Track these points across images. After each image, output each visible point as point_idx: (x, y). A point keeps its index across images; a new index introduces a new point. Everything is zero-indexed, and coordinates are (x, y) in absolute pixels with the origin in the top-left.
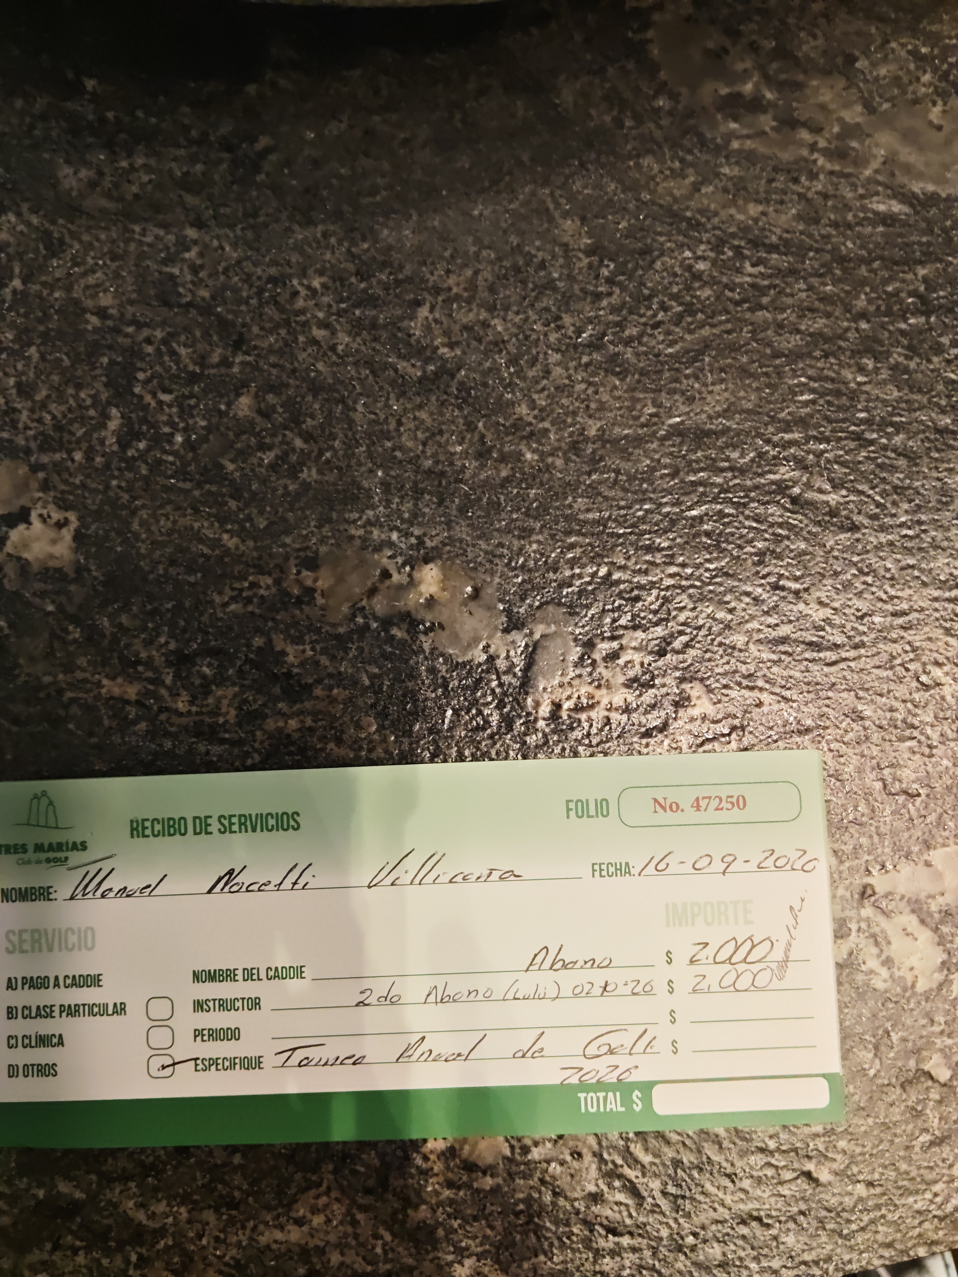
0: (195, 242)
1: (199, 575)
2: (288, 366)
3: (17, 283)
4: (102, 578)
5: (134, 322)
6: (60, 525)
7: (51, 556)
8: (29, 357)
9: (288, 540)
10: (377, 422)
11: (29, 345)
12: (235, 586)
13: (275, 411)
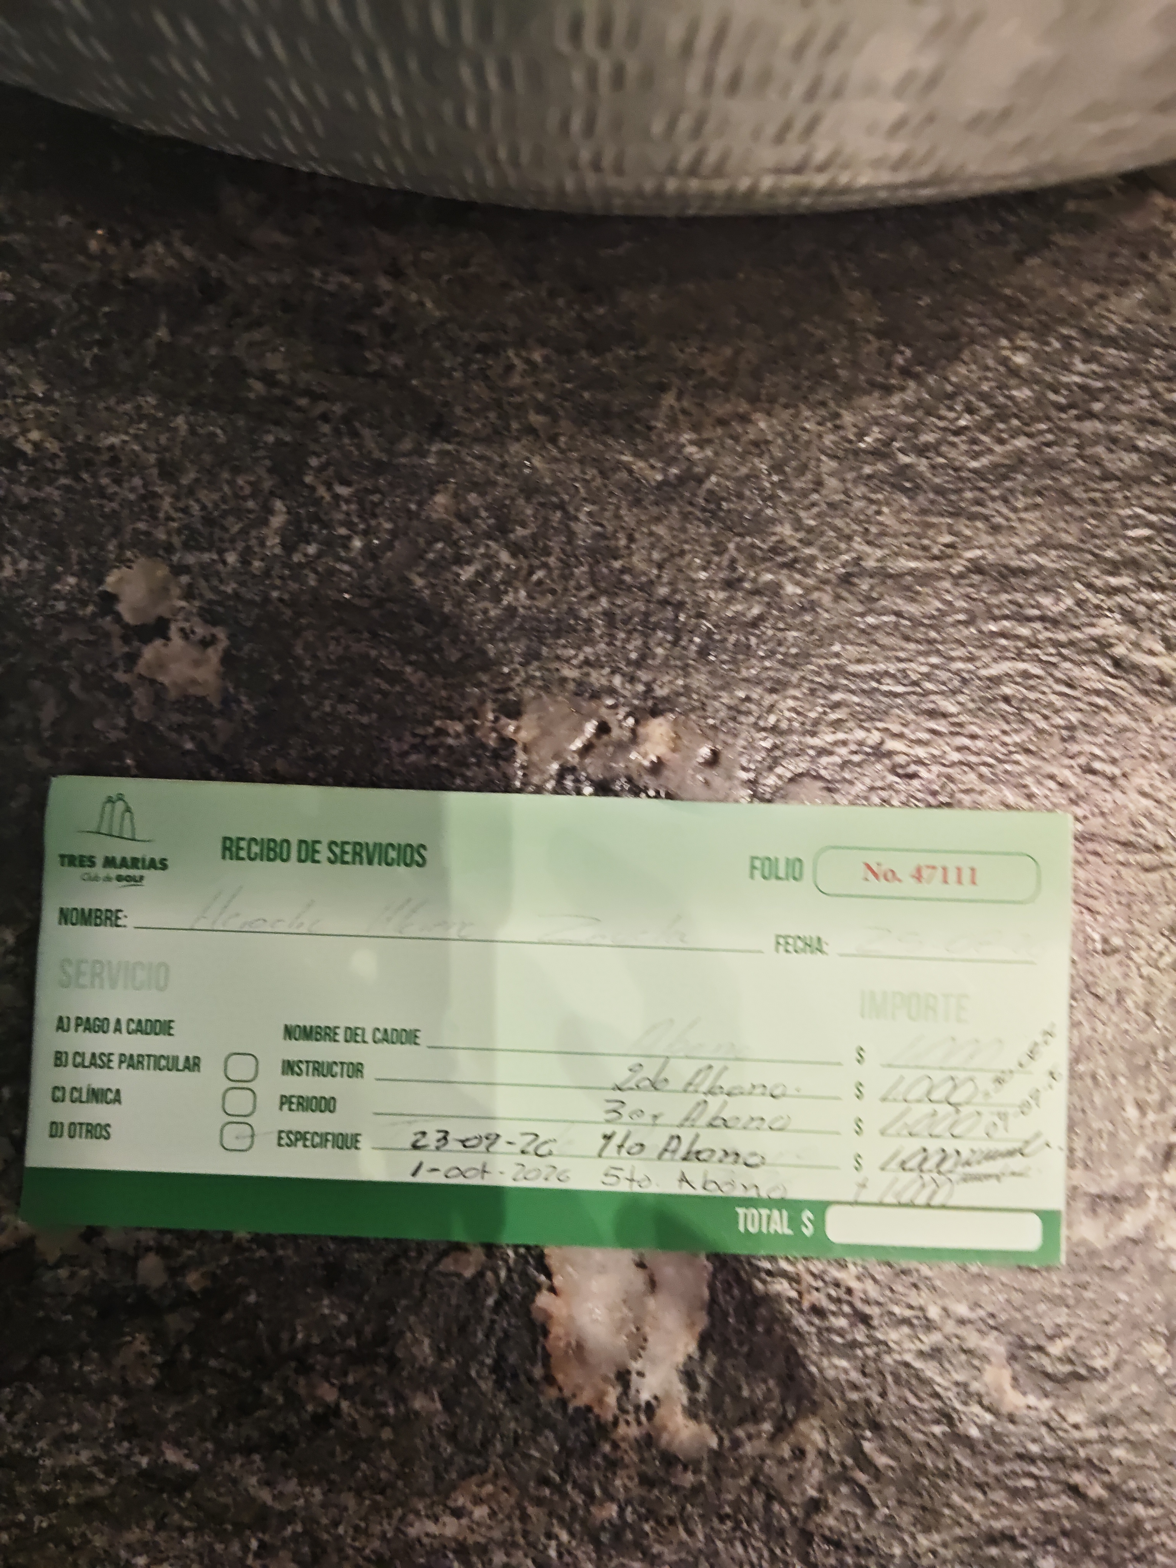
0: (388, 294)
1: (374, 716)
2: (497, 459)
3: (162, 333)
4: (254, 713)
5: (308, 392)
6: (206, 643)
7: (194, 682)
8: (176, 429)
9: (485, 678)
10: (601, 536)
11: (176, 414)
12: (417, 731)
13: (478, 516)
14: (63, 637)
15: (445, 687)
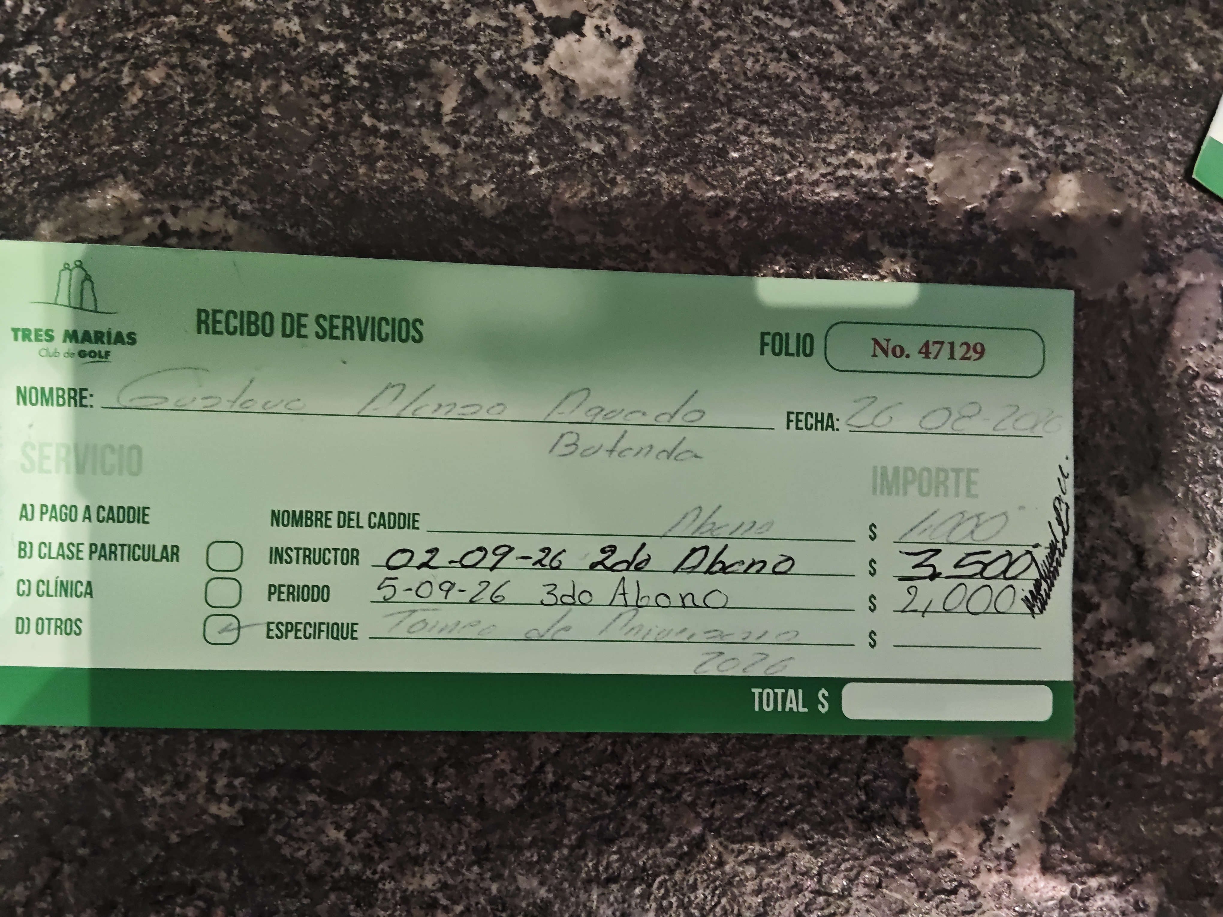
4: (665, 122)
6: (621, 44)
7: (605, 83)
9: (901, 114)
12: (828, 160)
14: (472, 21)
15: (861, 118)
